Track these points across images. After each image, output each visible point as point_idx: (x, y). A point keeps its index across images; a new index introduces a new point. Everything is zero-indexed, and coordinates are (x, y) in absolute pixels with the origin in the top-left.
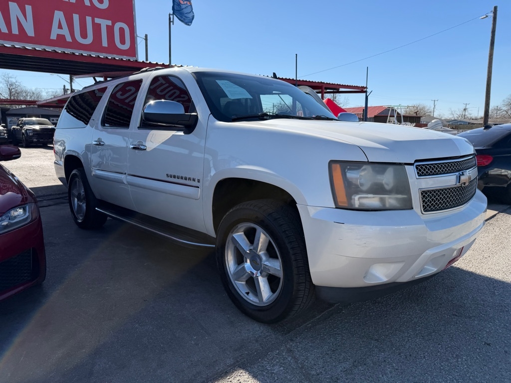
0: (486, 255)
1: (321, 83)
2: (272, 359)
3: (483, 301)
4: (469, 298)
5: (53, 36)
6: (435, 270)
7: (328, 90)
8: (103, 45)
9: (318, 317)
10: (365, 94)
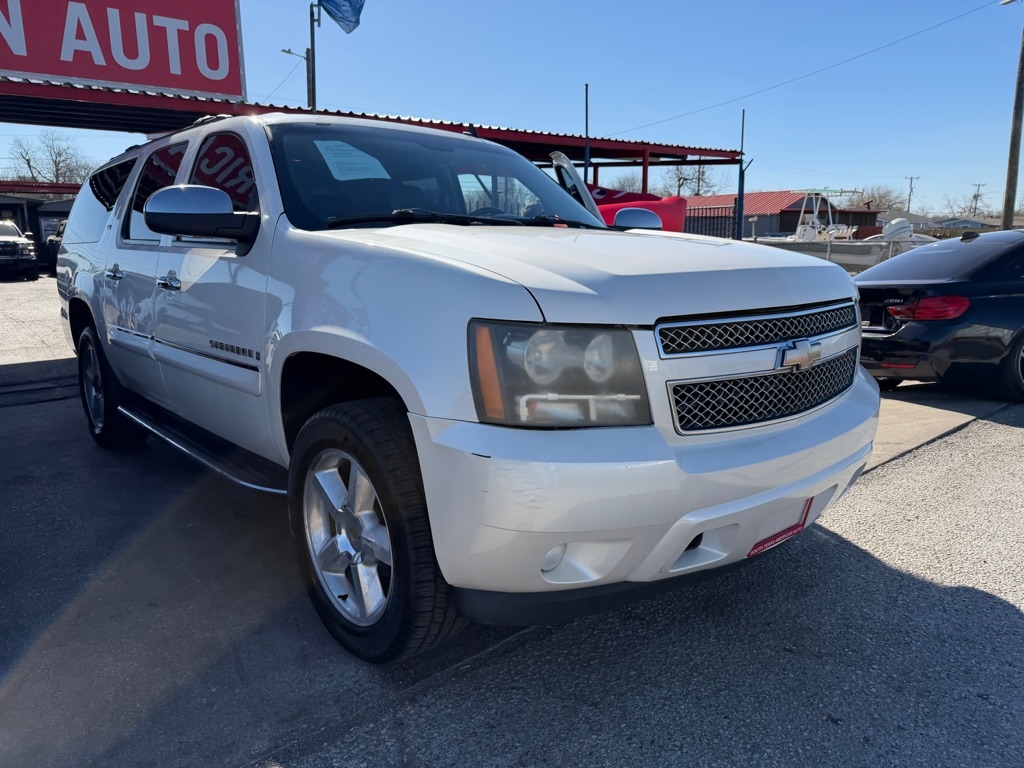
0: (911, 515)
1: (642, 143)
2: (352, 743)
3: (865, 619)
4: (835, 611)
5: (67, 55)
6: (725, 555)
7: (662, 159)
8: (172, 72)
9: (490, 649)
10: (738, 166)
